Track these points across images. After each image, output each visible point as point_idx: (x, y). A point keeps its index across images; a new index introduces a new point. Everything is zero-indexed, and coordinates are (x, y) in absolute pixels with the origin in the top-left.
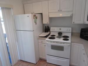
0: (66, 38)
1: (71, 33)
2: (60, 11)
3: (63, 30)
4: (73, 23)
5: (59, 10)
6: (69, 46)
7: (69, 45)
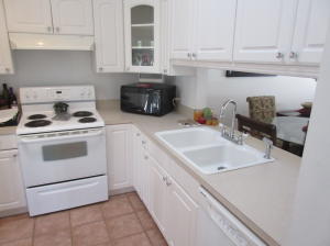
0: (85, 117)
1: (94, 103)
2: (53, 30)
3: (69, 94)
4: (98, 71)
5: (49, 29)
6: (101, 135)
7: (100, 132)
